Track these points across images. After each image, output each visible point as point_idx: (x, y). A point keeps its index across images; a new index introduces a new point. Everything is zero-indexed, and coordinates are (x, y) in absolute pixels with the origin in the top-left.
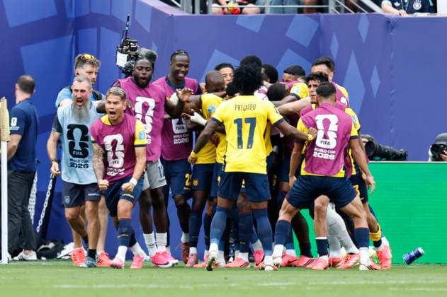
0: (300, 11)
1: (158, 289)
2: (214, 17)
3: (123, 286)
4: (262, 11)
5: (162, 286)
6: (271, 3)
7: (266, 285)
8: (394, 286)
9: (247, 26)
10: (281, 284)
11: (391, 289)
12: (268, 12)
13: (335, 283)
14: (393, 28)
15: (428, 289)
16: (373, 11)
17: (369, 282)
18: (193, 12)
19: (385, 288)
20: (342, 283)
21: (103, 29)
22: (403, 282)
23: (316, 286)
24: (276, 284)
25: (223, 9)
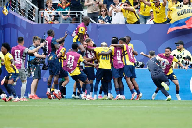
0: (71, 23)
1: (28, 106)
2: (45, 24)
3: (18, 106)
4: (59, 23)
5: (30, 106)
6: (62, 20)
7: (61, 105)
8: (99, 105)
9: (55, 27)
10: (65, 105)
11: (99, 106)
12: (61, 23)
13: (82, 105)
14: (99, 28)
15: (109, 106)
16: (93, 23)
17: (92, 104)
18: (39, 23)
19: (97, 106)
20: (84, 105)
21: (12, 29)
22: (102, 104)
23: (76, 106)
24: (64, 105)
25: (48, 22)
